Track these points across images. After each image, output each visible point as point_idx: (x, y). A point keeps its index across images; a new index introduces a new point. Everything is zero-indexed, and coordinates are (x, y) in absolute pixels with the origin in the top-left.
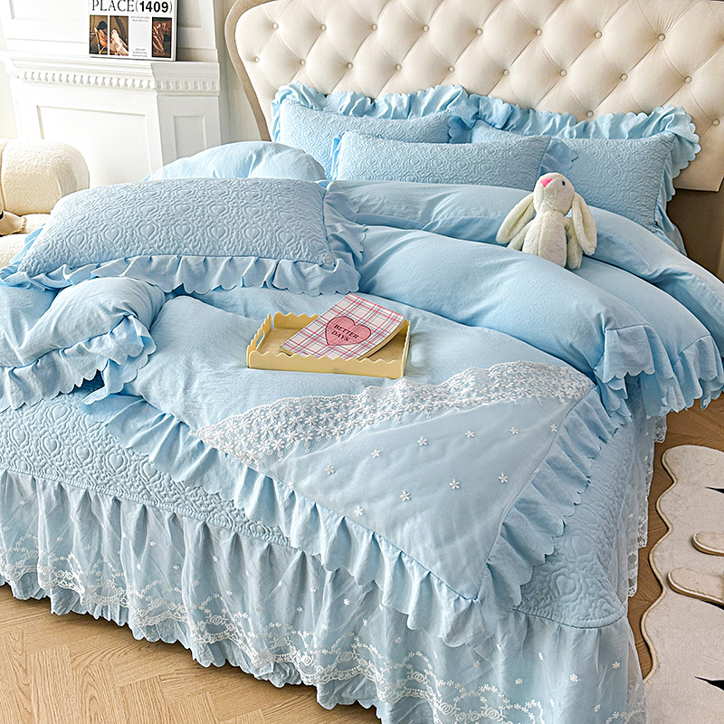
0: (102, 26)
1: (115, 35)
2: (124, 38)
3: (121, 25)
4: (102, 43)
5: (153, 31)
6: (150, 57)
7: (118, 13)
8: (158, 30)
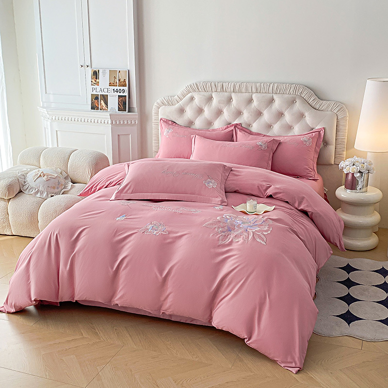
0: (97, 98)
1: (102, 102)
2: (106, 103)
3: (105, 98)
4: (97, 105)
5: (119, 101)
6: (117, 111)
7: (103, 93)
8: (121, 100)
